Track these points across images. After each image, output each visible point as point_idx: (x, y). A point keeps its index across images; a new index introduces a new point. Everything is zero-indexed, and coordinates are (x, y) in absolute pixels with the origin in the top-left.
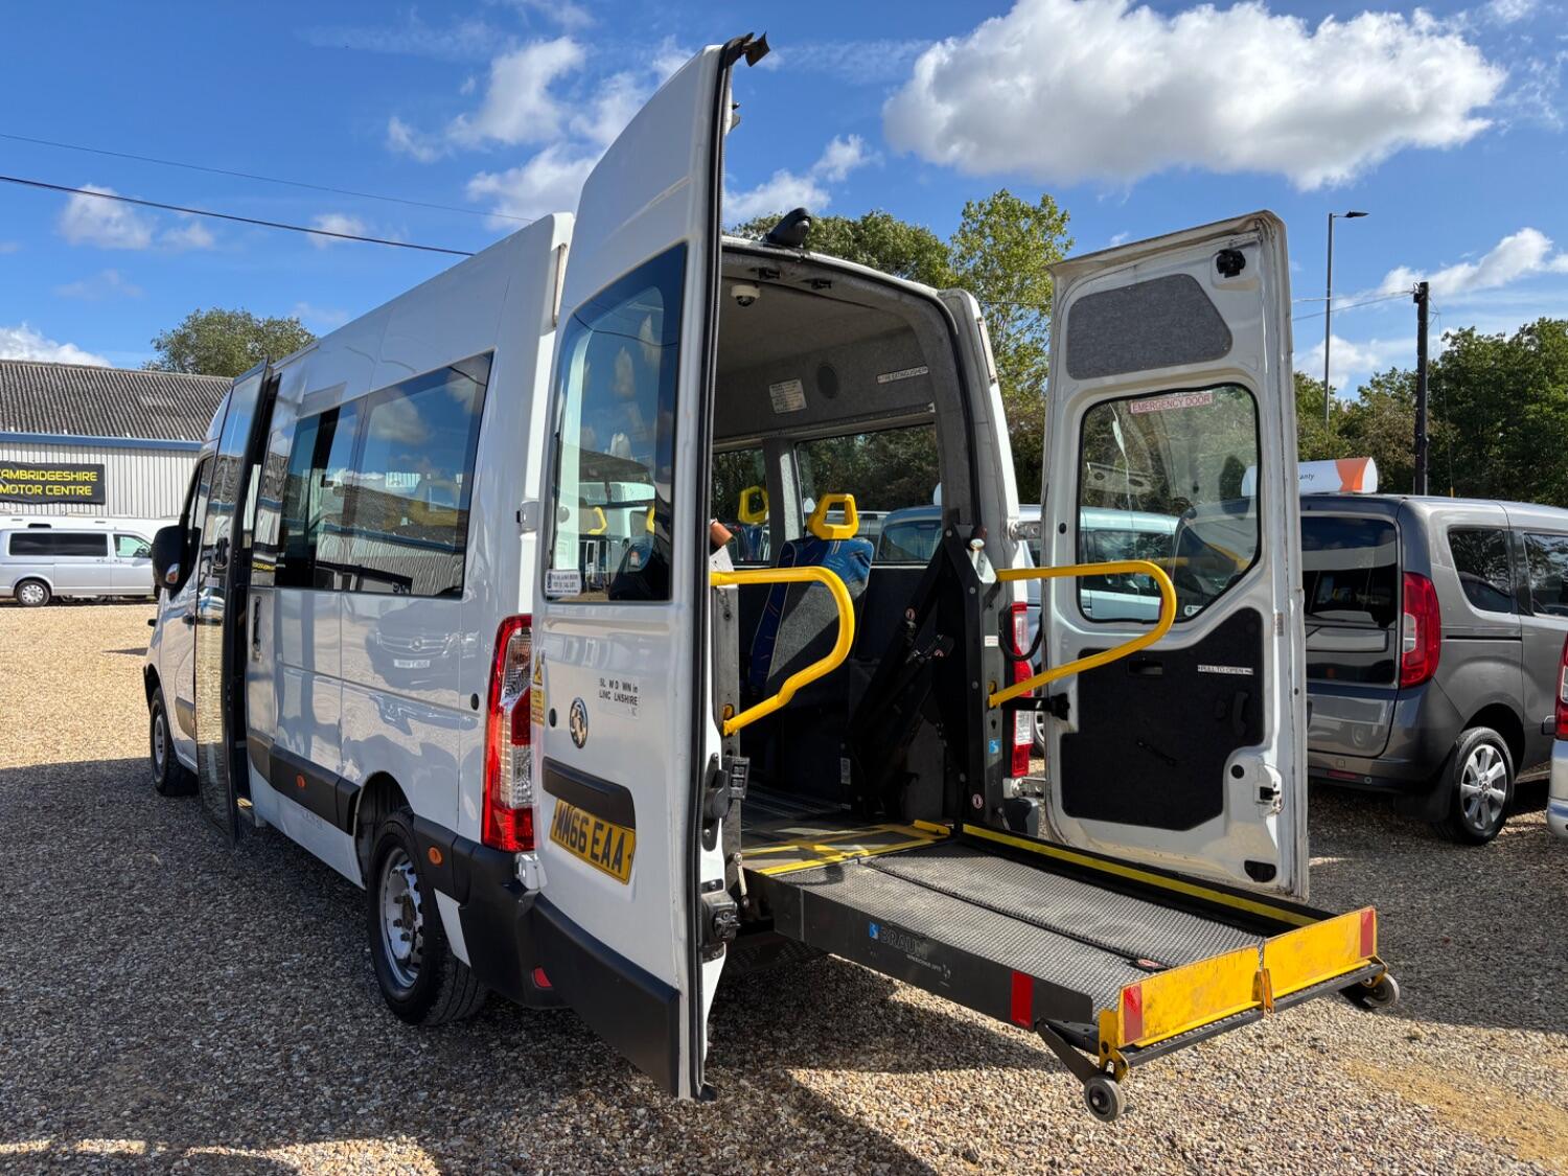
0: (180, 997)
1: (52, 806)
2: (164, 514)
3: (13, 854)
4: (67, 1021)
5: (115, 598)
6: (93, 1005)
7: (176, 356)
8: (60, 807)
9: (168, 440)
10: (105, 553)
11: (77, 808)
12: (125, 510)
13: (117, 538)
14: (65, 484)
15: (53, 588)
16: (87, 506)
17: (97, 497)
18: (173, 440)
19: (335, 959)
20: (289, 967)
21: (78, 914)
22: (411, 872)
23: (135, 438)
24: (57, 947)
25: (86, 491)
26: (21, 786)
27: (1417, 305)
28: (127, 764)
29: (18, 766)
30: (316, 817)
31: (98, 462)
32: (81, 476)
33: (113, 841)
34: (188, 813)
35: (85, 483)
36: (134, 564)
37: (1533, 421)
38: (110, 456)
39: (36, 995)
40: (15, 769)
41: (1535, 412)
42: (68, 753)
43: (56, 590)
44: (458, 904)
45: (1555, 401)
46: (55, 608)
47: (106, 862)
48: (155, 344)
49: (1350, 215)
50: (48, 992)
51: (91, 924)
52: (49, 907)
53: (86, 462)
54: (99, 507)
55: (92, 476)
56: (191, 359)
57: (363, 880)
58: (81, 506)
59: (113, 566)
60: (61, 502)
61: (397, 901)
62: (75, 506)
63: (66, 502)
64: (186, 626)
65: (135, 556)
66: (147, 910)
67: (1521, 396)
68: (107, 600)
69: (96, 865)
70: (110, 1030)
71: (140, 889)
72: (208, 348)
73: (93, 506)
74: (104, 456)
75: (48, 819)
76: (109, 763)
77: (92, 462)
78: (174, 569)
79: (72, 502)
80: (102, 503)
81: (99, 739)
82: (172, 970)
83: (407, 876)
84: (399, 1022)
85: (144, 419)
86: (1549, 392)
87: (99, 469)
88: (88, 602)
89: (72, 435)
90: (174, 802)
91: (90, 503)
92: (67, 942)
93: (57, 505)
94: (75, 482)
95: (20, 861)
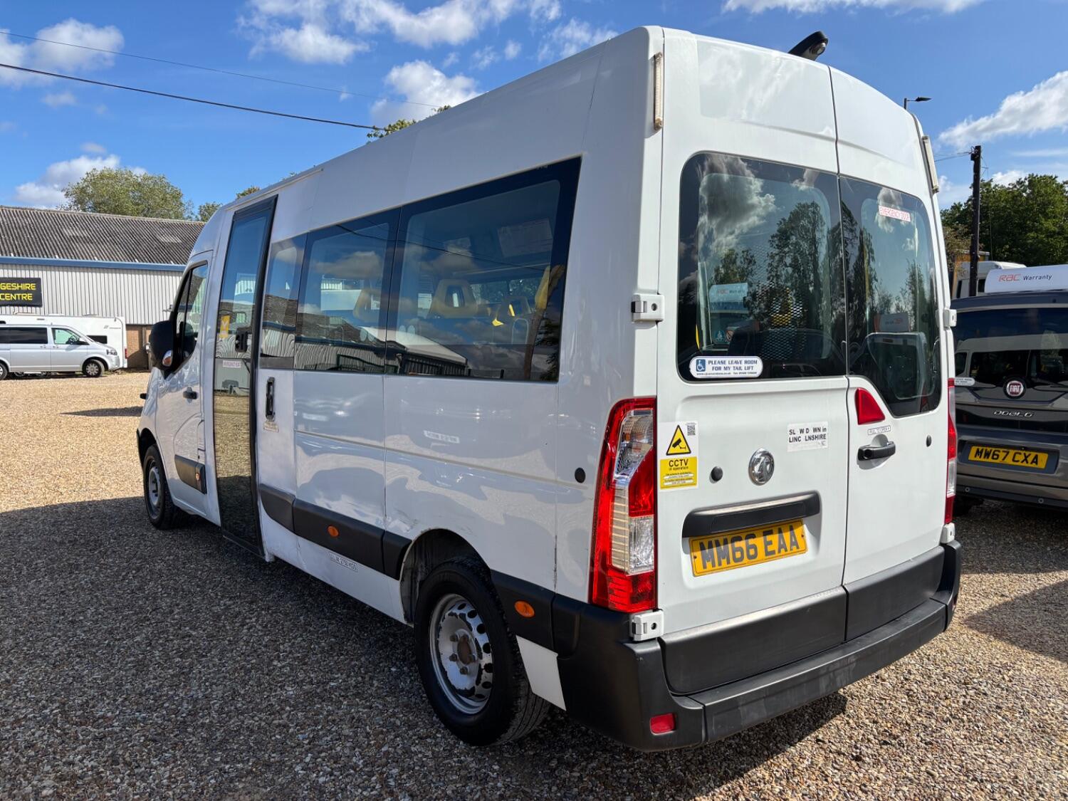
0: (261, 719)
1: (76, 540)
2: (84, 314)
3: (61, 583)
4: (174, 749)
5: (53, 374)
6: (190, 730)
7: (80, 202)
8: (82, 541)
9: (85, 260)
10: (46, 342)
11: (96, 541)
12: (56, 311)
13: (54, 330)
14: (13, 292)
15: (10, 367)
16: (29, 308)
17: (36, 302)
18: (89, 260)
19: (371, 678)
20: (337, 687)
21: (138, 639)
22: (472, 615)
23: (62, 259)
24: (134, 671)
25: (29, 297)
26: (43, 522)
27: (973, 162)
28: (119, 504)
29: (35, 506)
30: (349, 561)
31: (36, 277)
32: (24, 286)
33: (138, 570)
34: (186, 545)
35: (27, 291)
36: (67, 349)
37: (1032, 244)
38: (44, 272)
39: (136, 722)
40: (33, 509)
41: (1033, 238)
42: (69, 496)
43: (12, 368)
44: (556, 655)
45: (1047, 230)
46: (12, 381)
47: (140, 589)
48: (65, 193)
49: (919, 100)
50: (144, 718)
51: (153, 648)
52: (111, 633)
53: (28, 276)
54: (38, 308)
55: (32, 286)
56: (90, 204)
57: (406, 617)
58: (25, 308)
59: (52, 351)
60: (11, 305)
61: (453, 638)
62: (21, 308)
63: (14, 305)
64: (186, 399)
65: (67, 343)
66: (194, 633)
67: (1023, 228)
68: (48, 375)
69: (132, 592)
70: (216, 756)
71: (178, 613)
72: (102, 196)
73: (33, 308)
74: (40, 272)
75: (77, 551)
76: (104, 502)
77: (32, 276)
78: (169, 354)
79: (18, 305)
80: (40, 306)
81: (88, 483)
82: (242, 692)
83: (469, 620)
84: (461, 743)
85: (68, 245)
86: (1042, 224)
87: (37, 281)
88: (34, 376)
89: (17, 257)
90: (169, 534)
91: (31, 306)
92: (141, 666)
93: (8, 308)
94: (20, 291)
95: (69, 590)
